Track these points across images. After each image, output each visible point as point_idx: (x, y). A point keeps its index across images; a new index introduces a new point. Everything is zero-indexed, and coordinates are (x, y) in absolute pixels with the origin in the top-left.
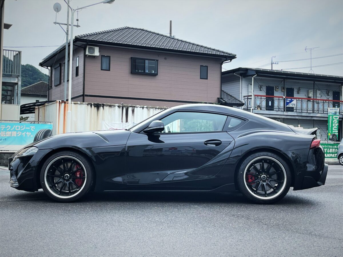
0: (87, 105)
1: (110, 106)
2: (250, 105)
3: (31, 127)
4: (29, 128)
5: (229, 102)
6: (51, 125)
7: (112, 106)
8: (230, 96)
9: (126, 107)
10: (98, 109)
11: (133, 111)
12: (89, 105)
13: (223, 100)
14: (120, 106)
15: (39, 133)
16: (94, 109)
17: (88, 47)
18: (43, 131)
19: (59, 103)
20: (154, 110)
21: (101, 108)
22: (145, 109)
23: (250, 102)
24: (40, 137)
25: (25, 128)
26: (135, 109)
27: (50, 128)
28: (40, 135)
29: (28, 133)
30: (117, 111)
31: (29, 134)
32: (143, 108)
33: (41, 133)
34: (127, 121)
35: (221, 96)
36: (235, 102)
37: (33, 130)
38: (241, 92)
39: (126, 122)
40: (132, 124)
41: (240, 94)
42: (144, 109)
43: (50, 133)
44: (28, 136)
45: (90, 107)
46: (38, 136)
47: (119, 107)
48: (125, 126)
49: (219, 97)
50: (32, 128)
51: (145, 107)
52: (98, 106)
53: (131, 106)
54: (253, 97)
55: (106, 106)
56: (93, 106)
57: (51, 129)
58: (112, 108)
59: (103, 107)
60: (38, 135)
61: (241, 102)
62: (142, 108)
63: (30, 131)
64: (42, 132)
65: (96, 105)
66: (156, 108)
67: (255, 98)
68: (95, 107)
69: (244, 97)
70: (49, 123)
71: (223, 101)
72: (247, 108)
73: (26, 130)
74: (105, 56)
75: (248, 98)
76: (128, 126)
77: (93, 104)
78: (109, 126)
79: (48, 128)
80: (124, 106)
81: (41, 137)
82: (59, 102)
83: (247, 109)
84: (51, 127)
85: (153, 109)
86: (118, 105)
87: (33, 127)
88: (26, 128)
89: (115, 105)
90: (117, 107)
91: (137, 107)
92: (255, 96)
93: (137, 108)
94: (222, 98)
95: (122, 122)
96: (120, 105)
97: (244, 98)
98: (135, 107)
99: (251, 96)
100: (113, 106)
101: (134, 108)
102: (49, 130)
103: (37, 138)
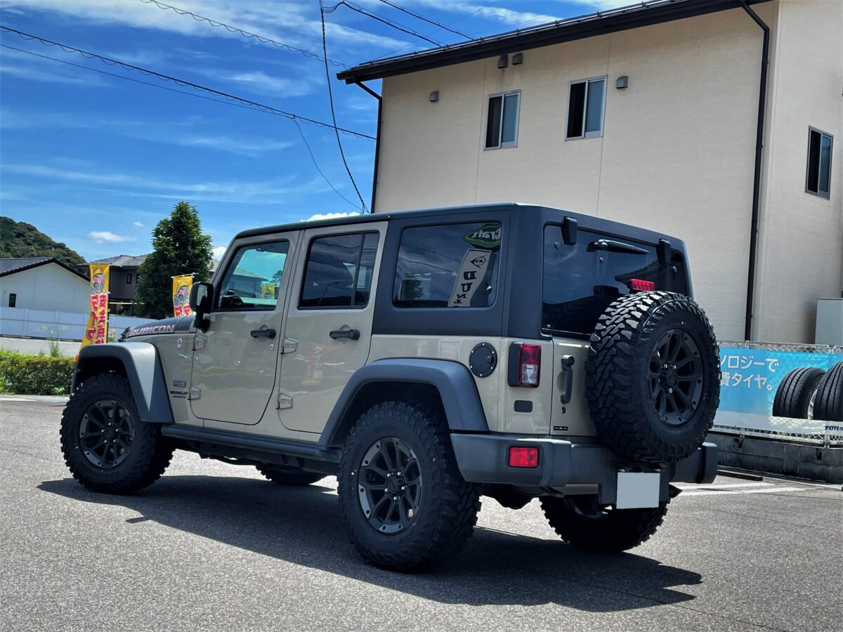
3: (767, 360)
4: (763, 364)
15: (790, 380)
18: (799, 374)
24: (791, 391)
25: (751, 361)
28: (792, 387)
29: (758, 379)
31: (762, 381)
33: (795, 380)
37: (774, 371)
43: (822, 381)
44: (760, 387)
46: (785, 390)
50: (771, 364)
60: (787, 386)
63: (764, 371)
73: (754, 370)
81: (794, 390)
88: (755, 363)
102: (820, 370)
103: (784, 395)
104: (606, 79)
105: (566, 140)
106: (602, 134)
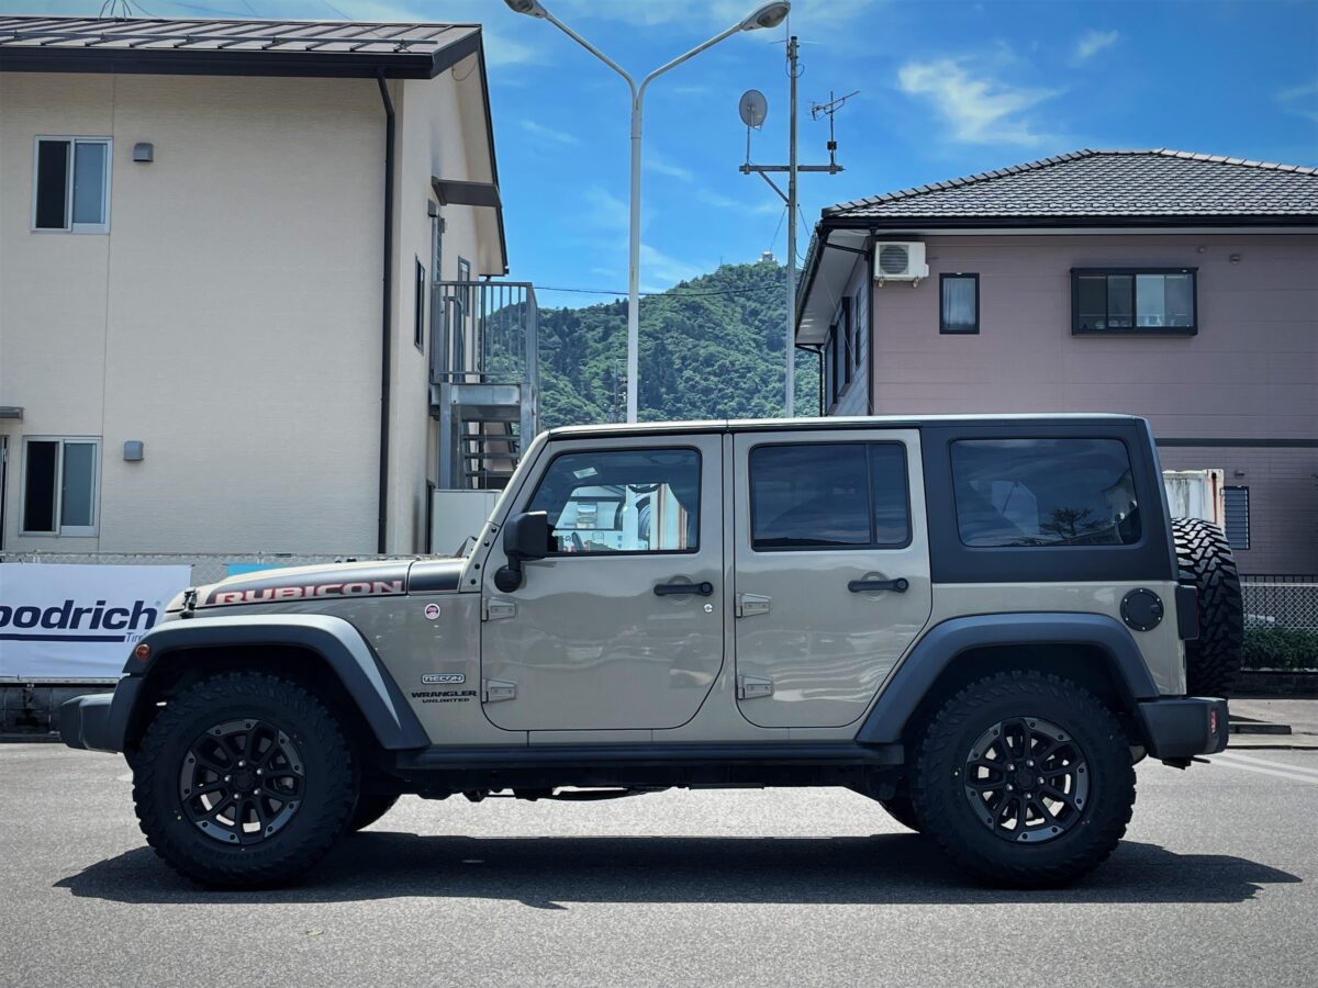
17: (881, 246)
74: (954, 276)
104: (110, 143)
105: (33, 232)
106: (107, 230)
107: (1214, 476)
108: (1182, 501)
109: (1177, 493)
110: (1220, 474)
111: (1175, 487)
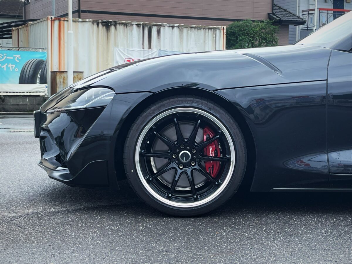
0: (91, 23)
1: (126, 25)
2: (311, 22)
3: (14, 56)
4: (12, 58)
5: (284, 19)
6: (45, 53)
7: (128, 25)
8: (284, 10)
9: (149, 26)
10: (108, 29)
11: (159, 32)
12: (94, 23)
13: (276, 16)
14: (140, 25)
15: (27, 65)
16: (102, 29)
18: (33, 62)
19: (52, 20)
20: (188, 31)
21: (113, 27)
22: (175, 28)
23: (312, 18)
24: (28, 71)
25: (5, 57)
26: (162, 29)
27: (43, 57)
28: (29, 69)
29: (10, 66)
30: (135, 32)
31: (12, 67)
32: (173, 27)
33: (30, 66)
34: (150, 47)
35: (273, 11)
36: (293, 20)
37: (18, 61)
38: (298, 5)
39: (149, 49)
40: (158, 51)
41: (298, 7)
42: (174, 30)
43: (44, 65)
44: (11, 70)
45: (97, 26)
46: (25, 71)
47: (138, 25)
48: (147, 54)
49: (270, 12)
50: (16, 58)
51: (176, 25)
52: (107, 25)
53: (155, 25)
54: (316, 12)
55: (119, 25)
56: (100, 25)
57: (44, 59)
58: (128, 27)
59: (115, 26)
60: (26, 68)
61: (301, 19)
62: (171, 28)
63: (13, 62)
64: (31, 64)
65: (104, 24)
66: (191, 28)
67: (320, 13)
68: (103, 25)
69: (303, 11)
70: (41, 50)
71: (277, 18)
72: (308, 28)
73: (7, 61)
75: (308, 14)
76: (152, 54)
77: (100, 22)
78: (124, 54)
79: (40, 57)
80: (146, 25)
81: (30, 71)
82: (51, 18)
83: (308, 30)
84: (45, 56)
85: (187, 28)
86: (137, 24)
87: (18, 56)
88: (8, 58)
89: (132, 23)
90: (135, 26)
91: (164, 26)
92: (320, 9)
93: (164, 28)
94: (274, 14)
95: (143, 48)
96: (139, 23)
97: (302, 14)
98: (161, 25)
99: (314, 10)
100: (130, 25)
101: (159, 27)
102: (42, 60)
103: (25, 73)
107: (223, 28)
108: (214, 36)
109: (213, 33)
110: (225, 27)
111: (213, 31)
